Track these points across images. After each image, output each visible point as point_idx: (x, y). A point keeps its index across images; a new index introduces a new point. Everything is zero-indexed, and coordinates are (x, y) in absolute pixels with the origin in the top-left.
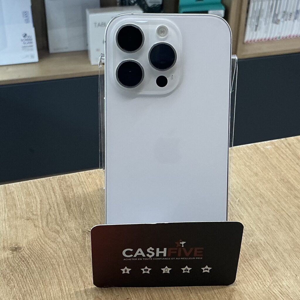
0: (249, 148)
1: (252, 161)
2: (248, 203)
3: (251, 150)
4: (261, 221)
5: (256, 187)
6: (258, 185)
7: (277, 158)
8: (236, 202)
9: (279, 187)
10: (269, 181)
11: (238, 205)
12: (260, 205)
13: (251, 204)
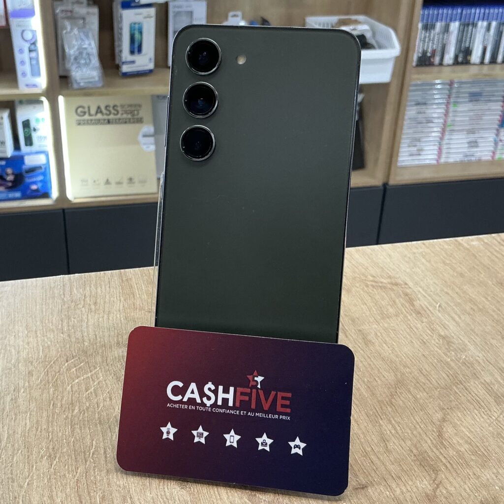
0: (447, 243)
1: (453, 258)
2: (454, 309)
3: (450, 246)
4: (475, 333)
5: (462, 289)
6: (465, 288)
7: (488, 256)
8: (436, 307)
9: (497, 292)
10: (481, 284)
11: (439, 311)
12: (471, 313)
13: (458, 311)
